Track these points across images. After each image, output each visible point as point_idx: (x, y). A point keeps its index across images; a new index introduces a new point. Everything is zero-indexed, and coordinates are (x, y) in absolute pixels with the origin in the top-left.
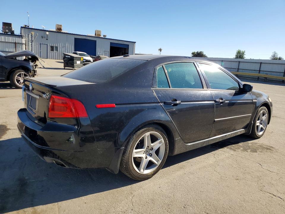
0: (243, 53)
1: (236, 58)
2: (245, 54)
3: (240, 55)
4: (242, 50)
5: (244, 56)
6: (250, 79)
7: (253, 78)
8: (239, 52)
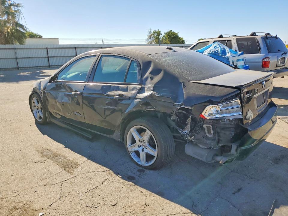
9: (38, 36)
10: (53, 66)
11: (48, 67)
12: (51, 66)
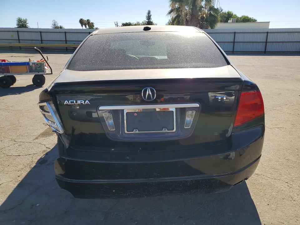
0: (25, 21)
1: (18, 27)
2: (27, 22)
3: (22, 24)
4: (23, 18)
5: (27, 25)
6: (58, 50)
7: (61, 49)
8: (20, 21)
9: (253, 20)
10: (237, 52)
11: (232, 53)
12: (236, 52)
